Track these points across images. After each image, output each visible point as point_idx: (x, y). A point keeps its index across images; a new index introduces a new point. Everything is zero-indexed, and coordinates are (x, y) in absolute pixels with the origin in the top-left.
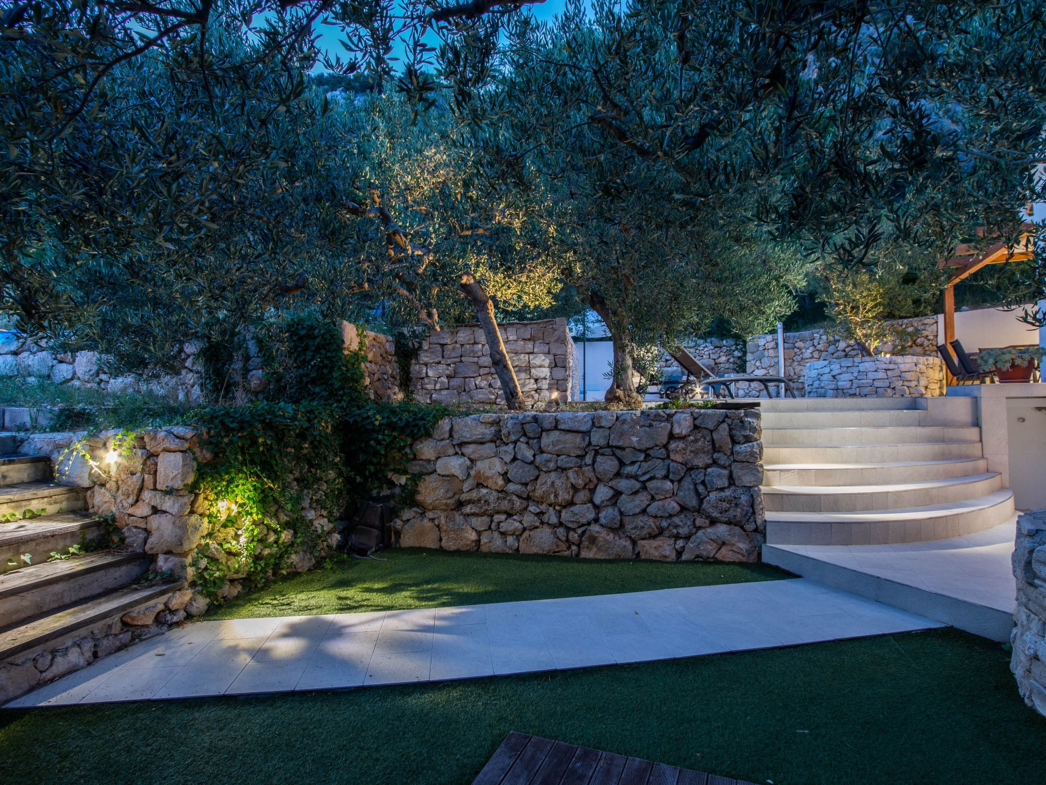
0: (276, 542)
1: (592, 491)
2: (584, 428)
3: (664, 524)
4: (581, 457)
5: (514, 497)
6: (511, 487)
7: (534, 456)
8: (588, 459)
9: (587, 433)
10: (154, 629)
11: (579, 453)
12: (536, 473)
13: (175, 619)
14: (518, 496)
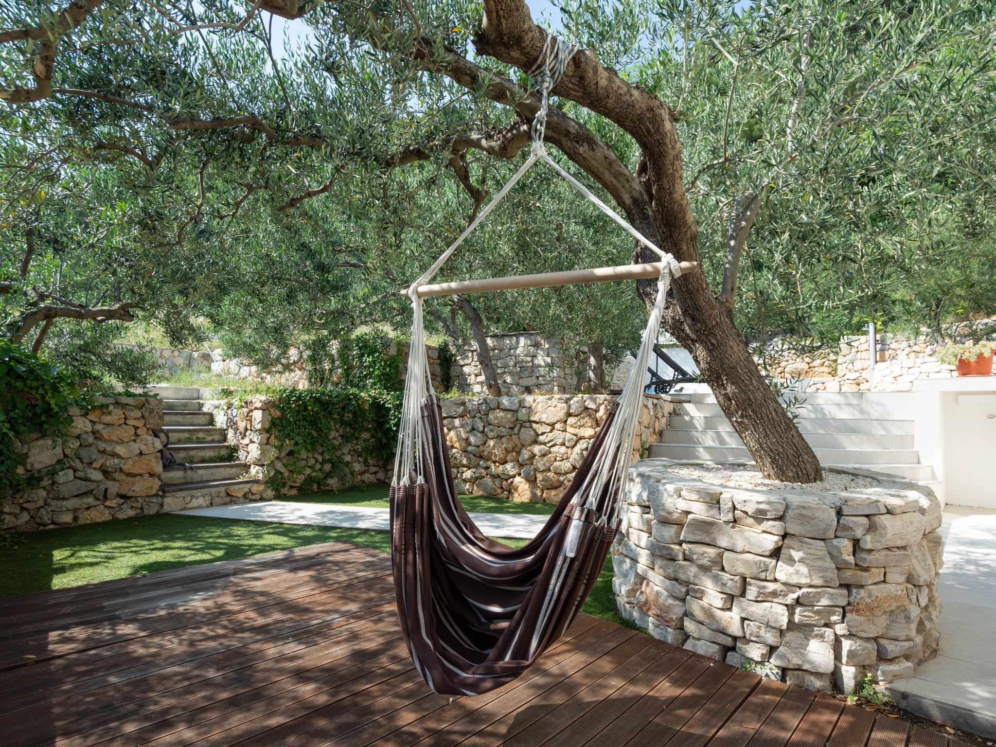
0: (320, 470)
1: (519, 453)
2: (513, 408)
3: (562, 478)
4: (512, 428)
5: (471, 456)
6: (470, 448)
7: (484, 427)
8: (516, 430)
9: (516, 411)
10: (242, 500)
11: (511, 425)
12: (485, 439)
13: (253, 497)
14: (474, 455)
